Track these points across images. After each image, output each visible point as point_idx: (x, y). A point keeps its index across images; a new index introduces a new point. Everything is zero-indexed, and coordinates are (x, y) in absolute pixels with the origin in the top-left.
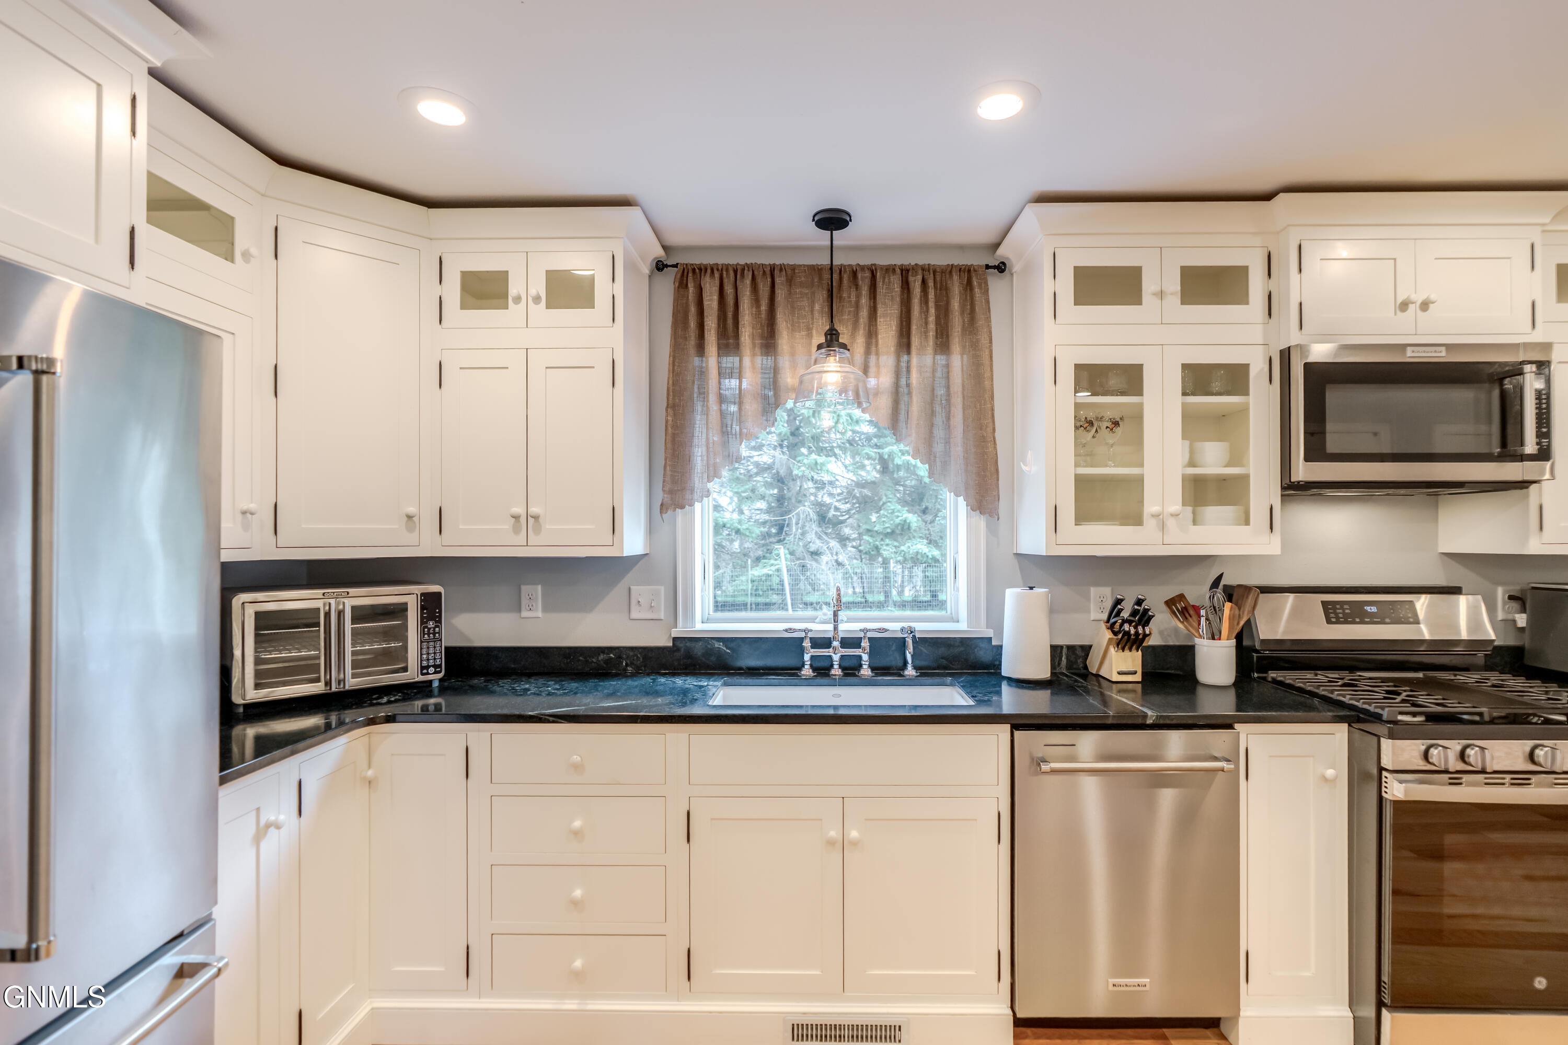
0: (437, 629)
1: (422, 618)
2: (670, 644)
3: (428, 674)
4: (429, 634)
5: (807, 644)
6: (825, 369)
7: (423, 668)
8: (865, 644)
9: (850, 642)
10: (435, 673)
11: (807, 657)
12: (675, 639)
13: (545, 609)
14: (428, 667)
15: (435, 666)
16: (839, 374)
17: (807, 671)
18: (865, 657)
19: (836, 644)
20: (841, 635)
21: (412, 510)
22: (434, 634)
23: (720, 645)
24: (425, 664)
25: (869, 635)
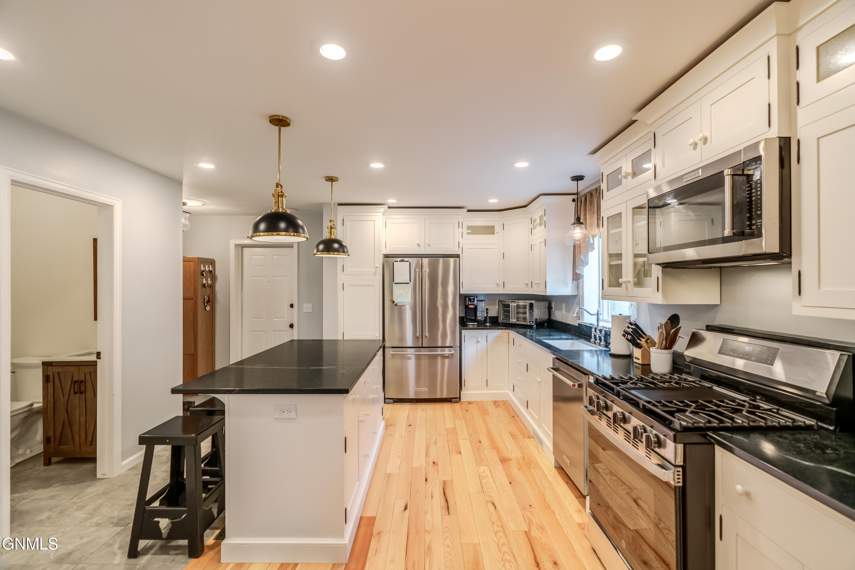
0: (533, 312)
1: (530, 309)
2: (577, 325)
3: (531, 323)
4: (531, 313)
5: (593, 330)
6: (575, 232)
7: (530, 322)
8: (603, 332)
9: (601, 331)
10: (532, 323)
11: (593, 335)
12: (579, 324)
13: (566, 311)
14: (531, 322)
15: (532, 322)
16: (580, 234)
17: (593, 340)
18: (602, 338)
19: (597, 331)
20: (599, 328)
21: (526, 282)
22: (532, 313)
23: (584, 327)
24: (530, 321)
25: (604, 329)
